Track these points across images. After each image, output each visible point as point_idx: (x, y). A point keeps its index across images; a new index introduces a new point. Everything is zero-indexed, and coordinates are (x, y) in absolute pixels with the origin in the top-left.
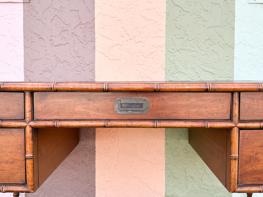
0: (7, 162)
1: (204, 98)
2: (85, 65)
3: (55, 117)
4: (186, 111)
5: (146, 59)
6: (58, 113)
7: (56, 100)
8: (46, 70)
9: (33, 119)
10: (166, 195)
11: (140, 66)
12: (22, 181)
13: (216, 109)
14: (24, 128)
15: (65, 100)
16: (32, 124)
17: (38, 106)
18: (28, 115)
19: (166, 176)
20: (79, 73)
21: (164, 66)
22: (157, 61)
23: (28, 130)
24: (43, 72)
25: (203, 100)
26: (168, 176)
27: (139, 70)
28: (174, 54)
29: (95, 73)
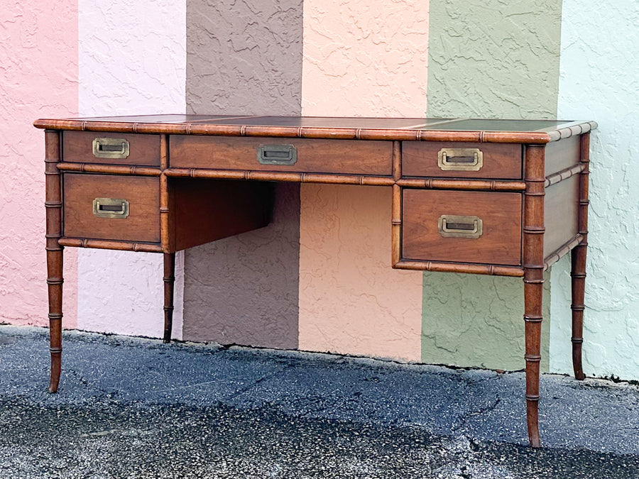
0: (140, 216)
1: (361, 147)
2: (285, 86)
3: (191, 165)
4: (340, 163)
5: (392, 75)
6: (194, 161)
7: (193, 145)
8: (221, 94)
9: (168, 167)
10: (422, 332)
11: (382, 88)
12: (157, 239)
13: (374, 161)
14: (159, 176)
15: (202, 145)
16: (167, 171)
17: (174, 152)
18: (163, 161)
19: (424, 298)
20: (274, 99)
21: (425, 88)
22: (413, 80)
23: (163, 178)
24: (216, 97)
25: (360, 150)
26: (428, 298)
27: (378, 96)
28: (445, 66)
29: (301, 99)
